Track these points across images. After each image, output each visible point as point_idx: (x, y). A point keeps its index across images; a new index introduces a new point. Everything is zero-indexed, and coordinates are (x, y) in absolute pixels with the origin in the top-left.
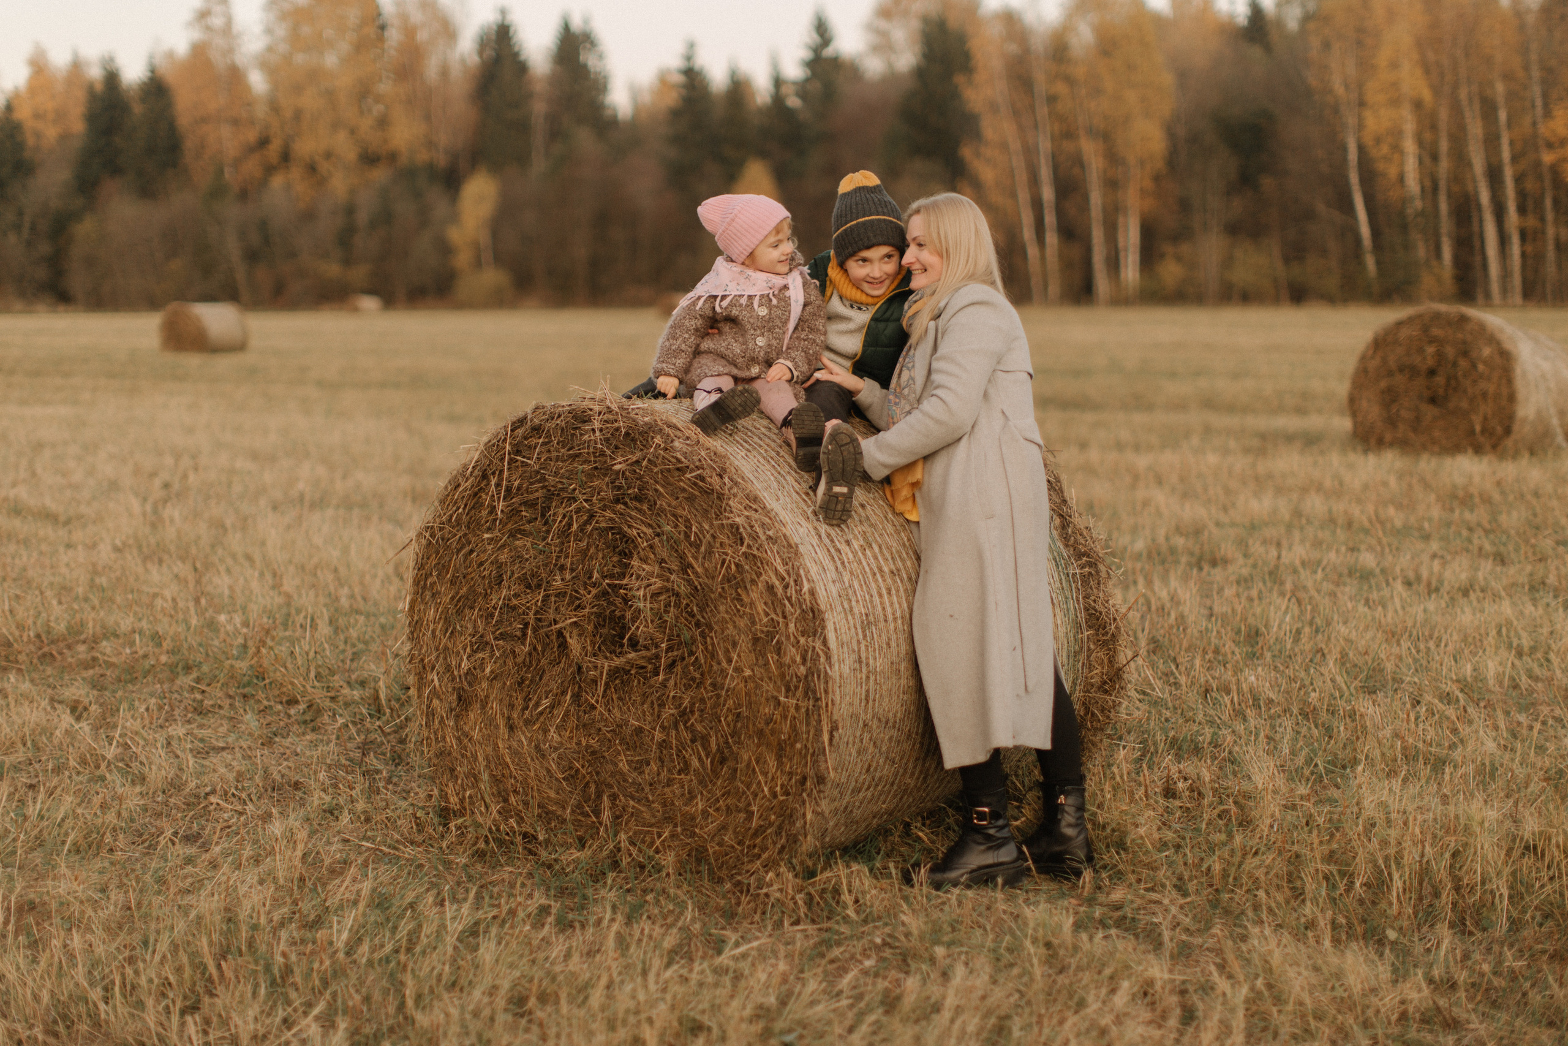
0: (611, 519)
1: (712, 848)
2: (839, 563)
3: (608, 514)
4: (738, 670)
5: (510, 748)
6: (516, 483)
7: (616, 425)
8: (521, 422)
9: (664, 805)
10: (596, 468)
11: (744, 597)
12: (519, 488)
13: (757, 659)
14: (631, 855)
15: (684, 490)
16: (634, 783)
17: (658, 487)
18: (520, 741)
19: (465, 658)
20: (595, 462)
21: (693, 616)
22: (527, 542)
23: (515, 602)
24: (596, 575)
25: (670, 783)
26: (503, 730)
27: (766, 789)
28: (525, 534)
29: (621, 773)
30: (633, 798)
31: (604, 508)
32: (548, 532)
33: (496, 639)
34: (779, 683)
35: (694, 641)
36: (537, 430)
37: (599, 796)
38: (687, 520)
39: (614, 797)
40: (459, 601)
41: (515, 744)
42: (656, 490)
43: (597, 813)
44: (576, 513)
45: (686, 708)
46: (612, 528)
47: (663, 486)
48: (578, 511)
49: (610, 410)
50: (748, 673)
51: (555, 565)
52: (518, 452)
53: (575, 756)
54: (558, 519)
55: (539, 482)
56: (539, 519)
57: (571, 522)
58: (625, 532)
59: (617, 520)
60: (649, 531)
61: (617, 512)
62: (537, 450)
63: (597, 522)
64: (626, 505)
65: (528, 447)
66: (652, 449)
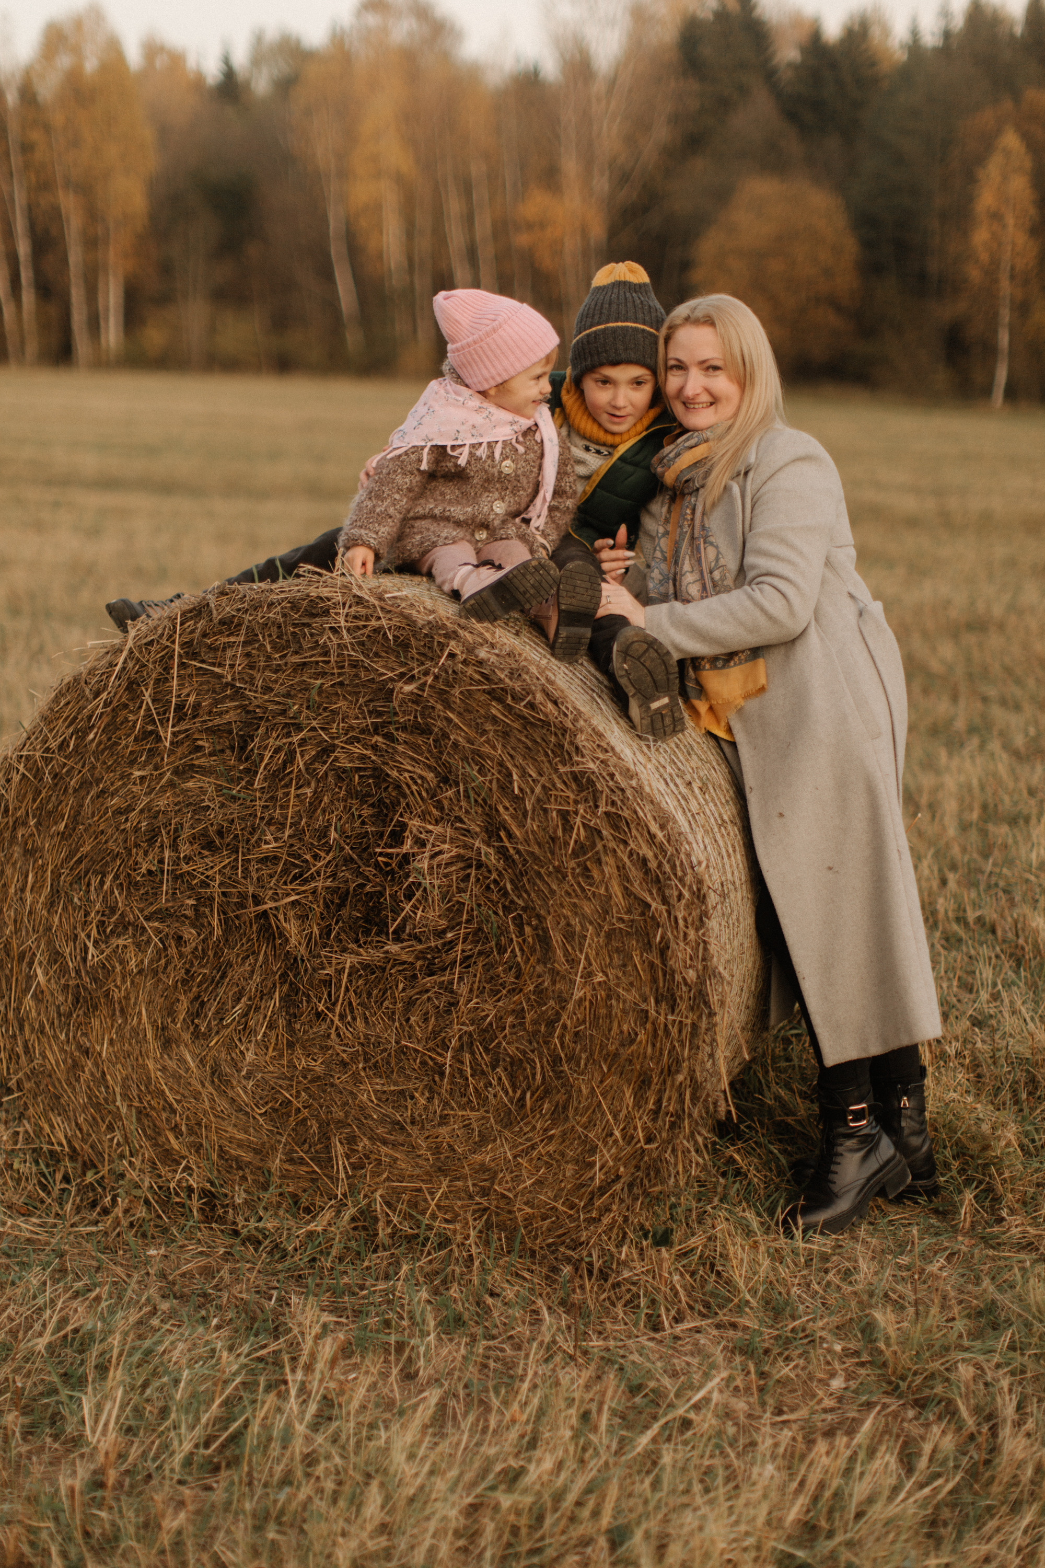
0: (363, 758)
1: (522, 1210)
2: (689, 814)
3: (357, 749)
4: (589, 975)
5: (164, 1069)
6: (192, 699)
7: (374, 623)
8: (199, 611)
9: (437, 1150)
10: (341, 684)
11: (595, 874)
12: (197, 706)
13: (611, 959)
14: (389, 1222)
15: (495, 720)
16: (382, 1121)
17: (451, 715)
18: (182, 1060)
19: (90, 945)
20: (340, 675)
21: (506, 894)
22: (208, 783)
23: (186, 868)
24: (333, 834)
25: (444, 1120)
26: (153, 1045)
27: (617, 1133)
28: (205, 771)
29: (362, 1108)
30: (385, 1142)
31: (350, 742)
32: (251, 772)
33: (147, 919)
34: (647, 990)
35: (503, 930)
36: (229, 624)
37: (325, 1137)
38: (501, 764)
39: (351, 1140)
40: (80, 861)
41: (172, 1064)
42: (449, 720)
43: (326, 1162)
44: (300, 745)
45: (491, 1024)
46: (358, 769)
47: (460, 714)
48: (303, 742)
49: (359, 601)
50: (600, 978)
51: (262, 818)
52: (195, 656)
53: (284, 1083)
54: (268, 754)
55: (232, 700)
56: (228, 752)
57: (291, 758)
58: (388, 775)
59: (374, 758)
60: (430, 776)
61: (375, 748)
62: (229, 653)
63: (336, 759)
64: (389, 737)
65: (212, 648)
66: (442, 661)
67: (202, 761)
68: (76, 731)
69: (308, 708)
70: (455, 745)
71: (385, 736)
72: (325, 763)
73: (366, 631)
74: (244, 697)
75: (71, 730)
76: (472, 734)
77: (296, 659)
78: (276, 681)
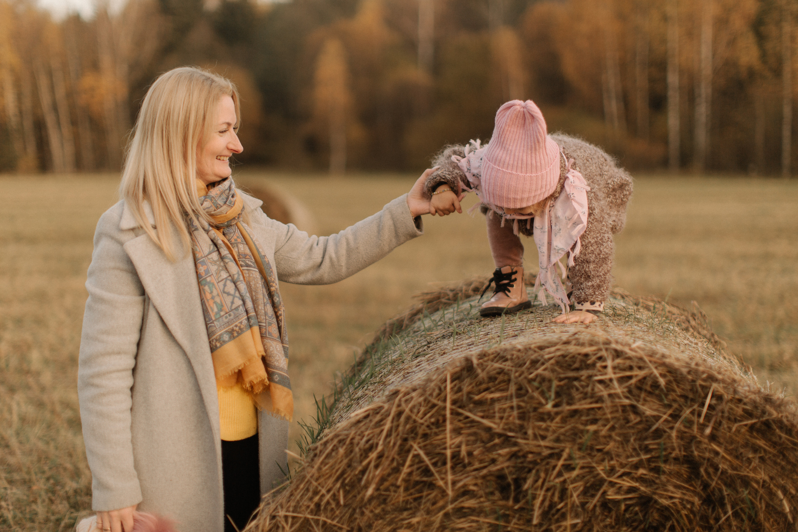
54: (541, 494)
55: (501, 448)
56: (498, 494)
57: (564, 494)
58: (656, 502)
59: (642, 488)
60: (696, 500)
61: (641, 479)
62: (497, 406)
63: (605, 493)
64: (657, 470)
65: (480, 403)
66: (708, 401)
67: (470, 503)
68: (343, 485)
69: (580, 449)
70: (724, 472)
71: (651, 470)
72: (593, 496)
73: (633, 381)
74: (516, 444)
75: (338, 485)
76: (736, 462)
77: (566, 408)
78: (546, 429)
